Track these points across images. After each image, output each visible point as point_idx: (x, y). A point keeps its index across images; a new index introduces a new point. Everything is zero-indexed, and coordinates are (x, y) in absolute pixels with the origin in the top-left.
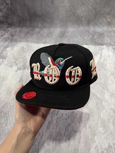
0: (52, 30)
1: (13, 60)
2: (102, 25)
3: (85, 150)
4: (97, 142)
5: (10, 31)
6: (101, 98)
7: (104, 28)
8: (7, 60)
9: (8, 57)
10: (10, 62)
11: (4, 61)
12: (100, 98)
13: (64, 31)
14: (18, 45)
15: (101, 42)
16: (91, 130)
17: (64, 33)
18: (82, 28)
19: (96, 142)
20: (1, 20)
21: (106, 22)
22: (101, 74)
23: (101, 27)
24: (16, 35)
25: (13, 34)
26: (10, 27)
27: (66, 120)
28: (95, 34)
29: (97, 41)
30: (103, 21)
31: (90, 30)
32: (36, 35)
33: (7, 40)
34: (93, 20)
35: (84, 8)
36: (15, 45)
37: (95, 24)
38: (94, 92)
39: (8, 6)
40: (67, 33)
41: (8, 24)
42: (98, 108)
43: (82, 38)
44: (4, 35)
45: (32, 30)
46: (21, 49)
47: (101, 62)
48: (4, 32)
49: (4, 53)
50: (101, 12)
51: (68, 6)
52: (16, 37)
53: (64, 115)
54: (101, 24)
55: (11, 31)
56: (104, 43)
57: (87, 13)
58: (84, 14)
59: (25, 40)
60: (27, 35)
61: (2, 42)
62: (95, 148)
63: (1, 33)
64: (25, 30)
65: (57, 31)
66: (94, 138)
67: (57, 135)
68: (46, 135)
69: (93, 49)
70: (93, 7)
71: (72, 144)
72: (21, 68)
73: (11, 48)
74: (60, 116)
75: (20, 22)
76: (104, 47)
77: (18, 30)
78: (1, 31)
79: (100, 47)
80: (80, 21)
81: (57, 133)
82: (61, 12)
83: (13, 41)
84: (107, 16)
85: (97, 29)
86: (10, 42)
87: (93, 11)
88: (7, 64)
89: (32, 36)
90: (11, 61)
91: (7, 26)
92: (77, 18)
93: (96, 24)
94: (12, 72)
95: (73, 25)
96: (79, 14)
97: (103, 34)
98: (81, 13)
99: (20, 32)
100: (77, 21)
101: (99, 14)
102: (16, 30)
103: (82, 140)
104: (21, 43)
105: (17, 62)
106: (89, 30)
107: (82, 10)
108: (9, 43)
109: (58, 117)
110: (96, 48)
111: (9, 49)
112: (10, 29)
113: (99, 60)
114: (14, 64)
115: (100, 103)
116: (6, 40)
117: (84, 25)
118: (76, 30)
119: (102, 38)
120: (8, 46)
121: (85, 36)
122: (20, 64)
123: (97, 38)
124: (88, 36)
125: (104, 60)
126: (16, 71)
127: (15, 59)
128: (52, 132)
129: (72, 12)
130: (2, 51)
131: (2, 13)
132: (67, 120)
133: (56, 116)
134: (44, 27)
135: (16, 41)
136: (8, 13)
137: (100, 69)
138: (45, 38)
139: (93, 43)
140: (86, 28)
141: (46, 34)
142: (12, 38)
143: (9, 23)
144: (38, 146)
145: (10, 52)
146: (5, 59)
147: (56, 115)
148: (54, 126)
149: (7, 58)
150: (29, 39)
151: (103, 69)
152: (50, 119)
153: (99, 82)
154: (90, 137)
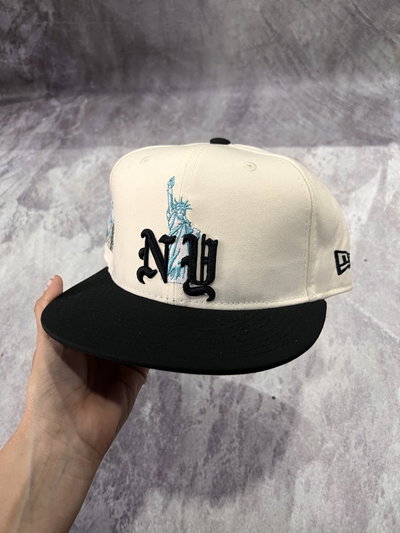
0: (202, 96)
1: (76, 212)
2: (379, 70)
3: (350, 523)
4: (389, 495)
5: (55, 111)
6: (393, 335)
7: (386, 82)
8: (52, 211)
9: (57, 201)
10: (65, 218)
11: (42, 217)
12: (390, 337)
13: (243, 100)
14: (86, 158)
15: (379, 134)
16: (364, 451)
17: (246, 107)
18: (307, 85)
19: (386, 495)
20: (24, 73)
21: (392, 61)
22: (387, 248)
23: (376, 77)
24: (78, 125)
25: (68, 121)
26: (57, 96)
27: (274, 419)
28: (355, 104)
29: (364, 130)
30: (385, 56)
31: (336, 89)
32: (147, 118)
33: (48, 141)
34: (347, 54)
35: (314, 14)
36: (76, 159)
37: (353, 70)
38: (368, 314)
39: (45, 23)
40: (256, 106)
41: (48, 86)
42: (386, 373)
43: (309, 123)
44: (38, 124)
45: (132, 102)
46: (99, 171)
47: (384, 205)
48: (36, 115)
49: (42, 190)
50: (375, 24)
51: (257, 9)
52: (77, 129)
53: (265, 399)
54: (376, 65)
55: (58, 109)
56: (391, 135)
57: (325, 31)
58: (314, 36)
59: (110, 140)
60: (116, 121)
61: (33, 151)
62: (386, 517)
63: (27, 118)
64: (108, 103)
65: (219, 100)
66: (380, 481)
67: (246, 473)
68: (205, 472)
69: (354, 158)
70: (346, 9)
71: (302, 505)
72: (102, 239)
73: (65, 169)
74: (252, 404)
75: (89, 78)
76: (393, 150)
77: (82, 107)
78: (27, 113)
79: (379, 152)
80: (300, 62)
81: (246, 466)
82: (233, 33)
83: (69, 143)
84: (397, 38)
85: (362, 87)
86: (59, 148)
87: (347, 22)
88: (54, 227)
89: (133, 122)
90: (67, 215)
91: (45, 92)
92: (290, 52)
93: (357, 69)
94: (74, 254)
95: (276, 75)
96: (297, 37)
97: (386, 102)
98: (305, 33)
99: (91, 110)
100: (289, 60)
101: (369, 32)
102: (75, 106)
103: (336, 490)
104: (95, 152)
105: (88, 219)
106: (333, 91)
107: (308, 21)
108: (54, 153)
109: (245, 410)
110: (363, 157)
111: (56, 173)
112: (54, 102)
113: (379, 198)
114: (79, 225)
115: (393, 352)
116: (44, 142)
117: (313, 75)
118: (285, 95)
119: (383, 118)
120: (54, 162)
121: (318, 112)
122: (100, 226)
123: (366, 116)
124: (332, 112)
125: (394, 196)
126: (88, 251)
127: (81, 207)
128: (228, 460)
129: (272, 30)
130: (34, 182)
131: (26, 47)
132: (278, 419)
133: (239, 407)
134: (174, 89)
135: (79, 144)
136: (47, 48)
137: (384, 231)
138: (179, 127)
139: (353, 138)
140: (320, 83)
141: (180, 114)
142: (66, 134)
143: (52, 81)
144: (183, 512)
145: (61, 184)
146: (46, 208)
147: (238, 402)
148: (232, 442)
149: (54, 204)
150: (124, 133)
151: (394, 229)
152: (217, 416)
153: (381, 277)
154: (365, 478)
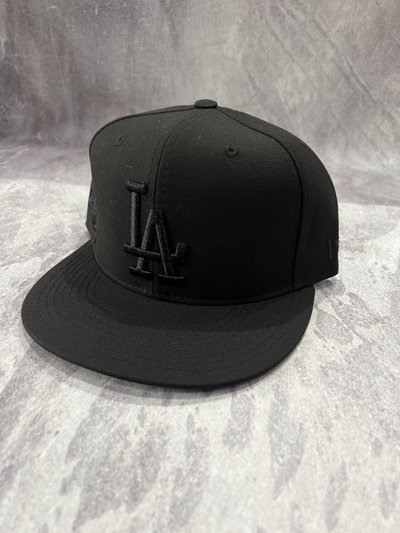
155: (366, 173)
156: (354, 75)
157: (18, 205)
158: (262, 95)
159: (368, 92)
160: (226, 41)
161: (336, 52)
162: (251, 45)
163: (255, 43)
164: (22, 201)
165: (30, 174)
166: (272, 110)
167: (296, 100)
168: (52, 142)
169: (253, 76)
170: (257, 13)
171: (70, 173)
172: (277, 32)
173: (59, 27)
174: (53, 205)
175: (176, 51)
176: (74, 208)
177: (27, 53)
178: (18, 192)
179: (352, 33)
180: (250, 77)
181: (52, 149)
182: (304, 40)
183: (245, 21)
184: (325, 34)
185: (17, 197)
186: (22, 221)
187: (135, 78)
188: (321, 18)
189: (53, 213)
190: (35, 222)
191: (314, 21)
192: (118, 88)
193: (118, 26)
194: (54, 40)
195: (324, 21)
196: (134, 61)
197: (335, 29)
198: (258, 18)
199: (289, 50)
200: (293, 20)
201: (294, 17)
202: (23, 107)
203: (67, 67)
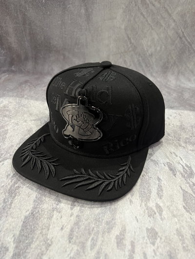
155: (189, 89)
156: (184, 36)
157: (6, 116)
158: (135, 46)
159: (191, 45)
160: (116, 18)
161: (176, 24)
162: (129, 20)
163: (132, 19)
164: (7, 113)
165: (10, 94)
166: (140, 55)
167: (153, 49)
168: (21, 72)
169: (130, 36)
170: (133, 2)
171: (32, 93)
172: (144, 13)
173: (23, 10)
174: (25, 116)
175: (88, 24)
176: (37, 118)
177: (5, 24)
178: (4, 107)
179: (185, 14)
180: (128, 37)
181: (21, 75)
182: (159, 18)
183: (127, 7)
184: (170, 15)
185: (4, 110)
186: (9, 128)
187: (65, 37)
188: (168, 6)
189: (26, 121)
190: (16, 128)
191: (165, 8)
192: (56, 43)
193: (56, 9)
194: (20, 16)
195: (170, 8)
196: (65, 28)
197: (176, 12)
198: (134, 5)
199: (150, 23)
200: (153, 7)
201: (154, 5)
202: (4, 52)
203: (28, 31)
